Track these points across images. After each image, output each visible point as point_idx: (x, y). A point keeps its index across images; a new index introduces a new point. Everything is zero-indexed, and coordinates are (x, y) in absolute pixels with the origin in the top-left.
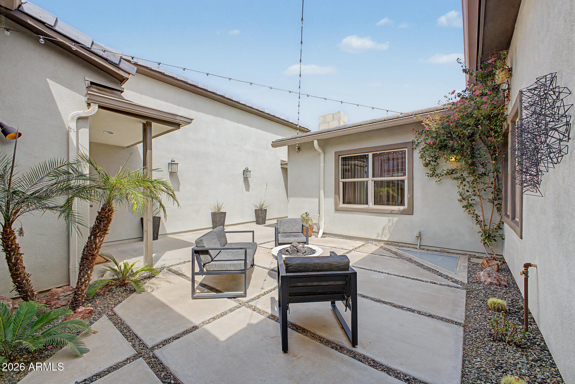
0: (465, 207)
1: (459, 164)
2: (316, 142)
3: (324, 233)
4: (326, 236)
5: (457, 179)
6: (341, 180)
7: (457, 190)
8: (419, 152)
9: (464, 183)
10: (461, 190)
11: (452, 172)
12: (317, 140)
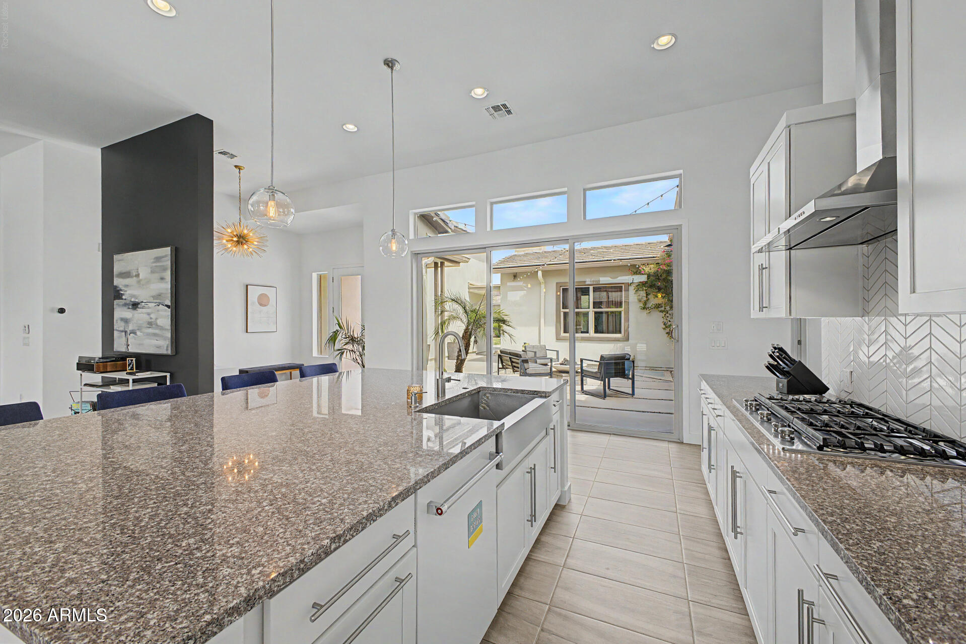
0: (667, 333)
1: (663, 300)
2: (540, 273)
5: (661, 311)
6: (562, 310)
7: (662, 320)
8: (634, 288)
9: (667, 315)
10: (665, 321)
11: (658, 306)
12: (542, 271)
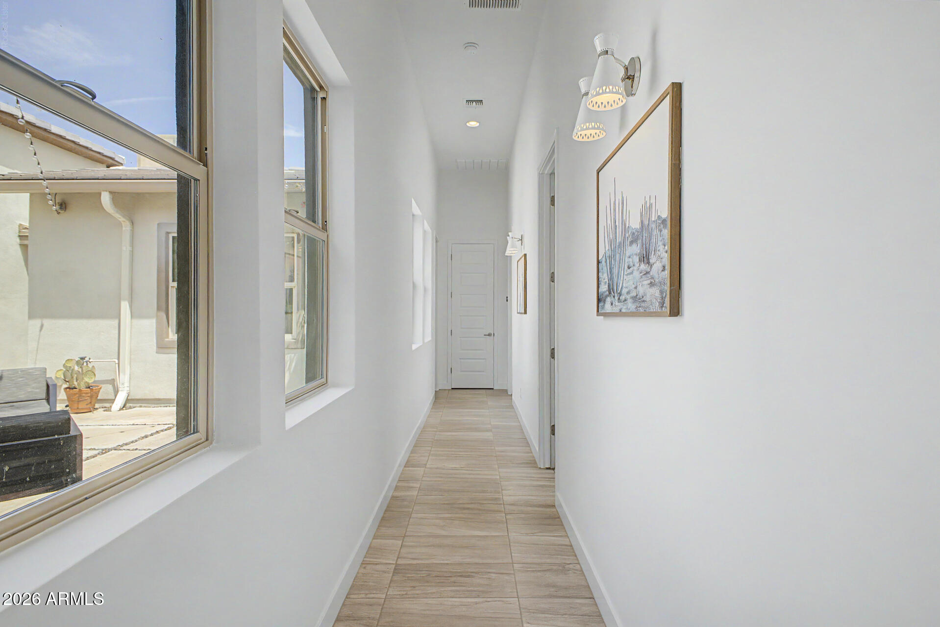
2: (106, 198)
3: (128, 401)
4: (134, 405)
12: (110, 192)
